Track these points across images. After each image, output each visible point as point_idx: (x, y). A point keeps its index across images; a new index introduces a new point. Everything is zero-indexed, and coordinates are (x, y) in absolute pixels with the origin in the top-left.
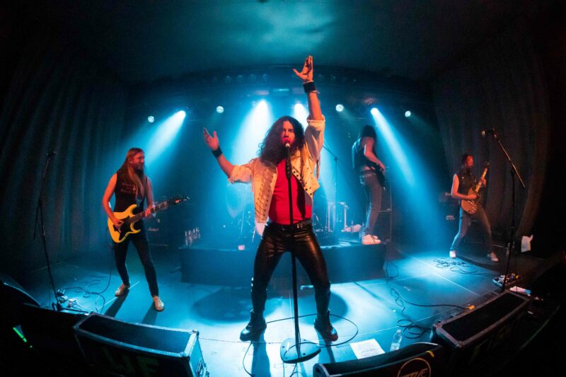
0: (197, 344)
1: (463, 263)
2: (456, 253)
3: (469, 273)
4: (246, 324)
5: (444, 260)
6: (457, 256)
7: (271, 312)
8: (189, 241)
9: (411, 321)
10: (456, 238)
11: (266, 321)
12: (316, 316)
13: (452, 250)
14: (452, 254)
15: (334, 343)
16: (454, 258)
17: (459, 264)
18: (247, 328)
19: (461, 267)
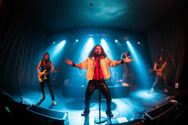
0: (67, 116)
1: (156, 93)
2: (153, 89)
3: (158, 96)
4: (83, 111)
5: (150, 92)
6: (154, 90)
7: (91, 107)
8: (65, 83)
9: (137, 111)
10: (154, 84)
11: (90, 110)
12: (106, 109)
13: (152, 88)
14: (152, 89)
15: (112, 118)
16: (153, 91)
17: (154, 93)
18: (84, 112)
19: (155, 94)
